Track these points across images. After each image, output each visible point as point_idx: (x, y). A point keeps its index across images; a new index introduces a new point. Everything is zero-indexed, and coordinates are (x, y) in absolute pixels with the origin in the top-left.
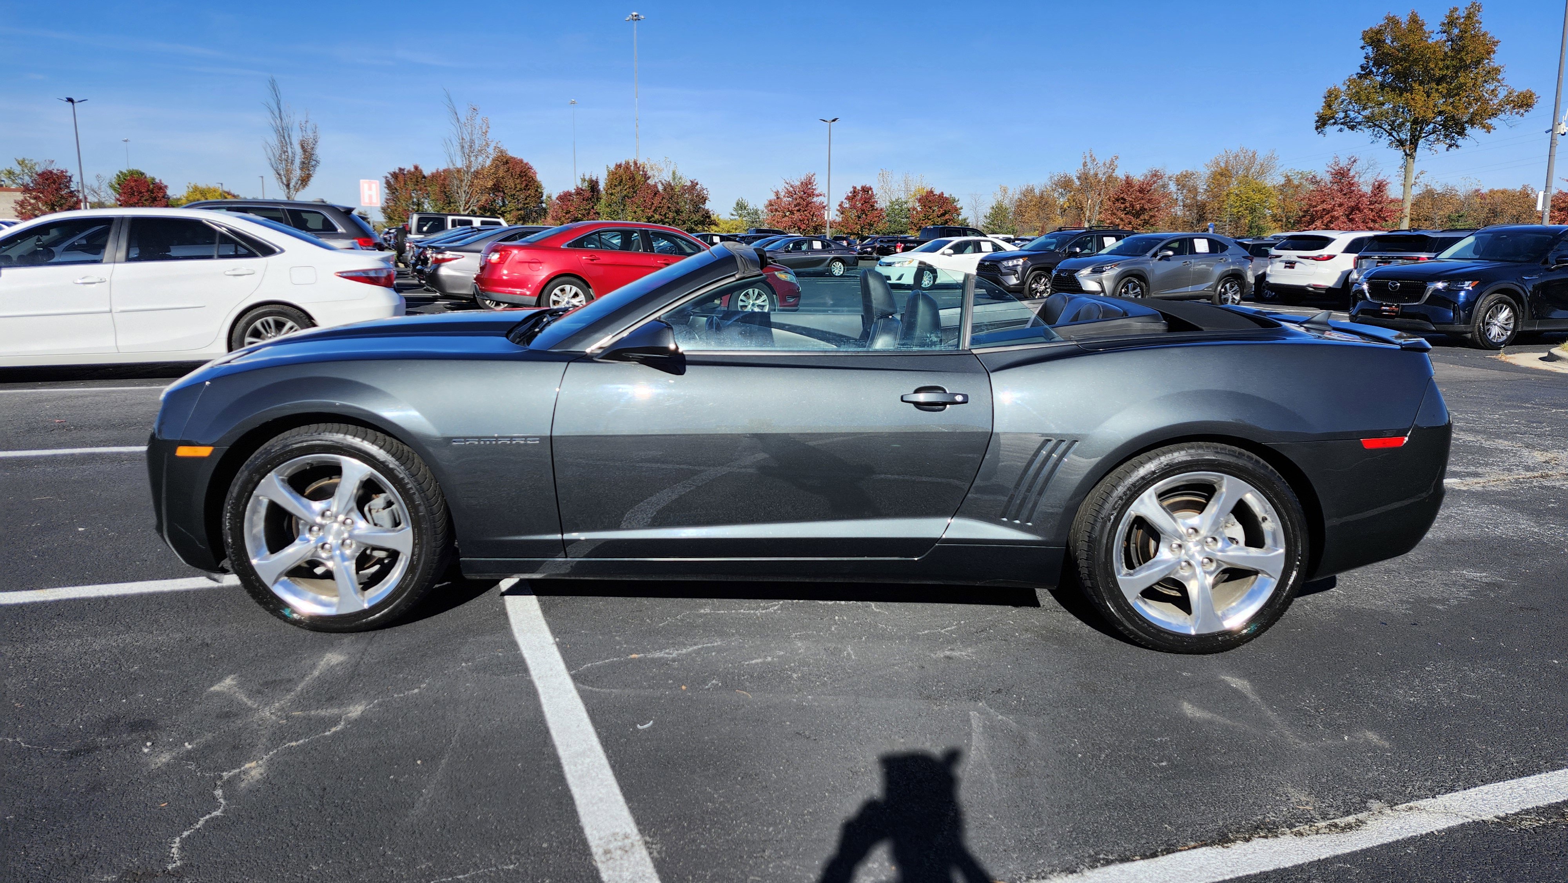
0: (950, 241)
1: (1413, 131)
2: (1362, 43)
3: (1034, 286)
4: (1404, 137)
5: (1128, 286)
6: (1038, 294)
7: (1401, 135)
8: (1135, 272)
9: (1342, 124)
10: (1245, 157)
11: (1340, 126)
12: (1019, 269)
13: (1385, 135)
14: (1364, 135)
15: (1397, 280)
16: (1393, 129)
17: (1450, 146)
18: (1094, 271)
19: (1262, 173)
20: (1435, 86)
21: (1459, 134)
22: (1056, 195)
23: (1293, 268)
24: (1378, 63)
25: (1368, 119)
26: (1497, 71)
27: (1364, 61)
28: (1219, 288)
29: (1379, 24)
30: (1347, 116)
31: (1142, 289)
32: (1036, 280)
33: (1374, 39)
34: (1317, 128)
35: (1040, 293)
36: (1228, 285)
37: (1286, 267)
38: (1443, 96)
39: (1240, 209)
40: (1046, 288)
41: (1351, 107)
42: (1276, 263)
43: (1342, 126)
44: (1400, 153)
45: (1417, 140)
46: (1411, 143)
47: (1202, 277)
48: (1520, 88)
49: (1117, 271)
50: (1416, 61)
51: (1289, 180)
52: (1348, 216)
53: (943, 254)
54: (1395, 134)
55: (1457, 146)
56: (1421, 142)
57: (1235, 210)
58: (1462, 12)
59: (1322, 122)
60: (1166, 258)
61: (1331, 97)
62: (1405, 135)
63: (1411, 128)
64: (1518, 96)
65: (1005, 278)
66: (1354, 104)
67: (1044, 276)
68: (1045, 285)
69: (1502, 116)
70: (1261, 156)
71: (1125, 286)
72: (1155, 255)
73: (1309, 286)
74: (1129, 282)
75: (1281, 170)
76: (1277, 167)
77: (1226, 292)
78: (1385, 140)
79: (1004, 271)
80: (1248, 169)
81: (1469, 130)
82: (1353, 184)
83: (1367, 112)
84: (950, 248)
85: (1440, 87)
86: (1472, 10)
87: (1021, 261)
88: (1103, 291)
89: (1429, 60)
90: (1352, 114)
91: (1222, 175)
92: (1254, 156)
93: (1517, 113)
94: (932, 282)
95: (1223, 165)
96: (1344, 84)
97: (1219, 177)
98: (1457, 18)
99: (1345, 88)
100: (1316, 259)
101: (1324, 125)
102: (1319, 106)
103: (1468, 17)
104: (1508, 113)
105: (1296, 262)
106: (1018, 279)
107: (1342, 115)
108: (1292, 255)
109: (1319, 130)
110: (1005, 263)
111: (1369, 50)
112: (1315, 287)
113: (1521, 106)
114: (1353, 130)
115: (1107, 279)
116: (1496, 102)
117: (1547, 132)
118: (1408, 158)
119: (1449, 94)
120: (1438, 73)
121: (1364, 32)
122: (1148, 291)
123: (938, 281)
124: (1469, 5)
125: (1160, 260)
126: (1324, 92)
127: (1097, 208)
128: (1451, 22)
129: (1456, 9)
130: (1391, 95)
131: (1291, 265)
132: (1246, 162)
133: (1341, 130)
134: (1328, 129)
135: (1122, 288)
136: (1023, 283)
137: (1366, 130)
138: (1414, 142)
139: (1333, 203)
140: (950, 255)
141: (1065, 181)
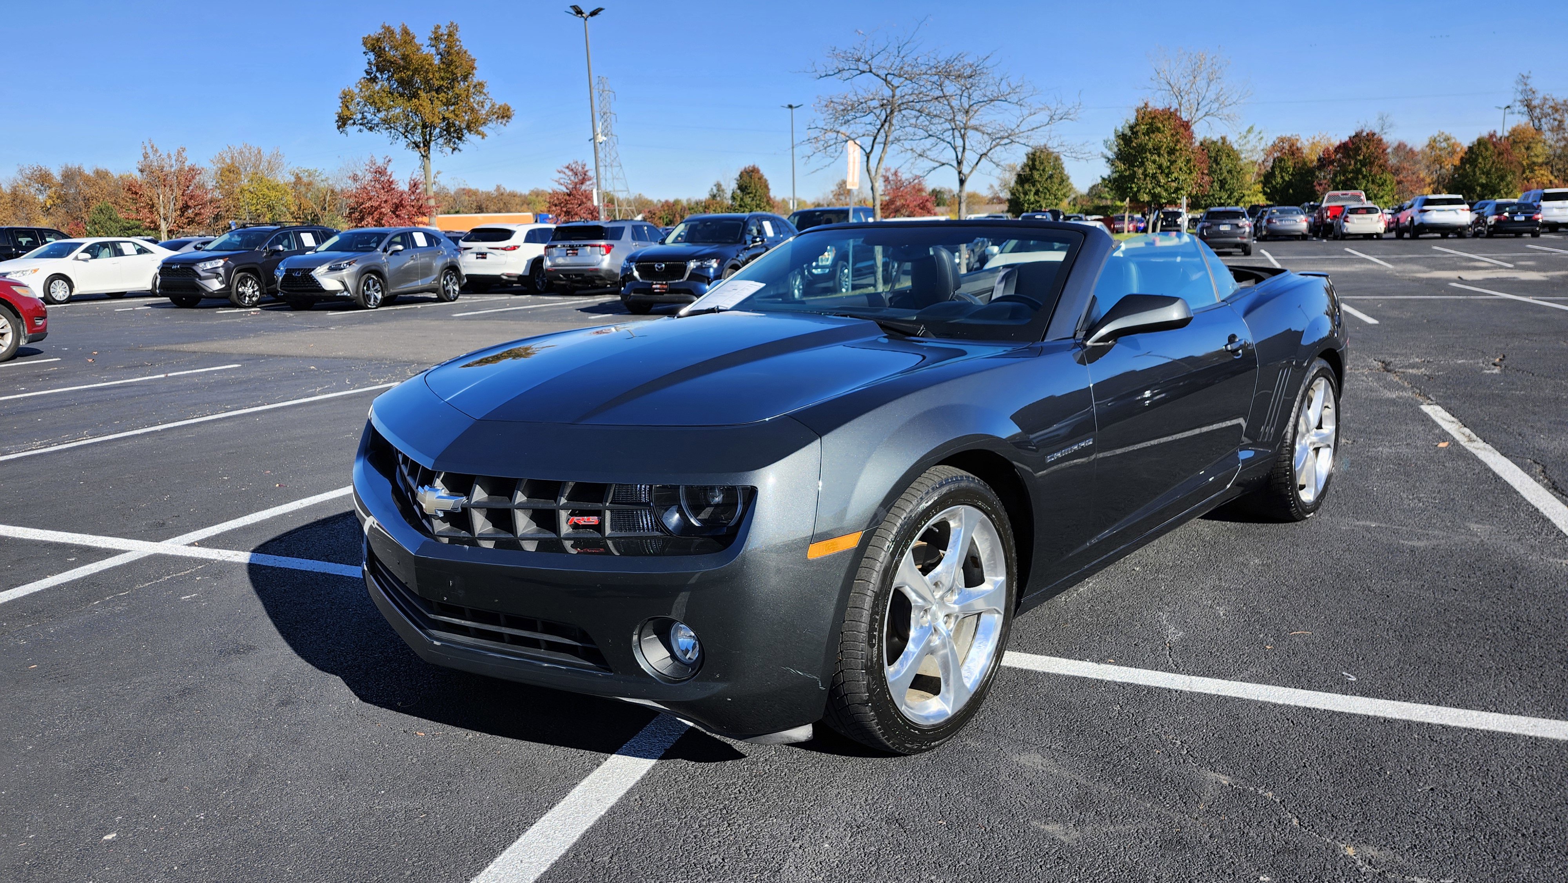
0: (81, 244)
1: (424, 134)
2: (364, 49)
3: (240, 290)
4: (418, 140)
5: (369, 283)
6: (247, 298)
7: (415, 138)
8: (373, 268)
9: (361, 124)
10: (250, 153)
11: (359, 127)
12: (221, 271)
13: (401, 137)
14: (382, 136)
15: (663, 262)
16: (406, 131)
17: (454, 150)
18: (331, 269)
19: (271, 168)
20: (436, 95)
21: (460, 139)
22: (32, 191)
23: (485, 258)
24: (381, 70)
25: (385, 121)
26: (481, 85)
27: (367, 67)
28: (442, 280)
29: (378, 32)
30: (363, 118)
31: (380, 285)
32: (242, 283)
33: (374, 46)
34: (339, 128)
35: (249, 296)
36: (448, 277)
37: (477, 258)
38: (445, 105)
39: (258, 207)
40: (254, 292)
41: (366, 109)
42: (467, 254)
43: (361, 127)
44: (416, 154)
45: (429, 143)
46: (425, 145)
47: (425, 271)
48: (499, 103)
49: (356, 267)
50: (416, 71)
51: (298, 178)
52: (394, 212)
53: (76, 258)
54: (409, 136)
55: (460, 150)
56: (432, 144)
57: (253, 208)
58: (444, 30)
59: (343, 121)
60: (396, 252)
61: (346, 99)
62: (418, 138)
63: (422, 132)
64: (499, 109)
65: (205, 282)
66: (369, 106)
67: (250, 278)
68: (253, 287)
69: (490, 125)
70: (266, 154)
71: (366, 283)
72: (385, 250)
73: (503, 274)
74: (369, 278)
75: (290, 167)
76: (285, 164)
77: (447, 284)
78: (402, 142)
79: (203, 274)
80: (256, 167)
81: (467, 135)
82: (392, 182)
83: (382, 115)
84: (84, 251)
85: (440, 96)
86: (451, 29)
87: (221, 262)
88: (346, 289)
89: (427, 72)
90: (369, 116)
91: (230, 172)
92: (259, 153)
93: (501, 123)
94: (68, 293)
95: (228, 161)
96: (356, 87)
97: (227, 173)
98: (441, 35)
99: (357, 91)
100: (504, 249)
101: (344, 124)
102: (337, 107)
103: (450, 35)
104: (495, 122)
105: (486, 254)
106: (221, 282)
107: (359, 116)
108: (483, 246)
109: (341, 129)
110: (201, 265)
111: (372, 56)
112: (509, 276)
113: (503, 117)
114: (371, 131)
115: (348, 276)
116: (484, 112)
117: (590, 140)
118: (425, 159)
119: (447, 103)
120: (437, 83)
121: (364, 38)
122: (386, 286)
123: (76, 292)
124: (449, 24)
125: (391, 254)
126: (339, 93)
127: (172, 204)
128: (437, 39)
129: (438, 27)
130: (400, 101)
131: (483, 255)
132: (253, 159)
133: (360, 131)
134: (349, 128)
135: (364, 286)
136: (229, 286)
137: (383, 131)
138: (427, 144)
139: (380, 200)
140: (85, 260)
141: (41, 176)
